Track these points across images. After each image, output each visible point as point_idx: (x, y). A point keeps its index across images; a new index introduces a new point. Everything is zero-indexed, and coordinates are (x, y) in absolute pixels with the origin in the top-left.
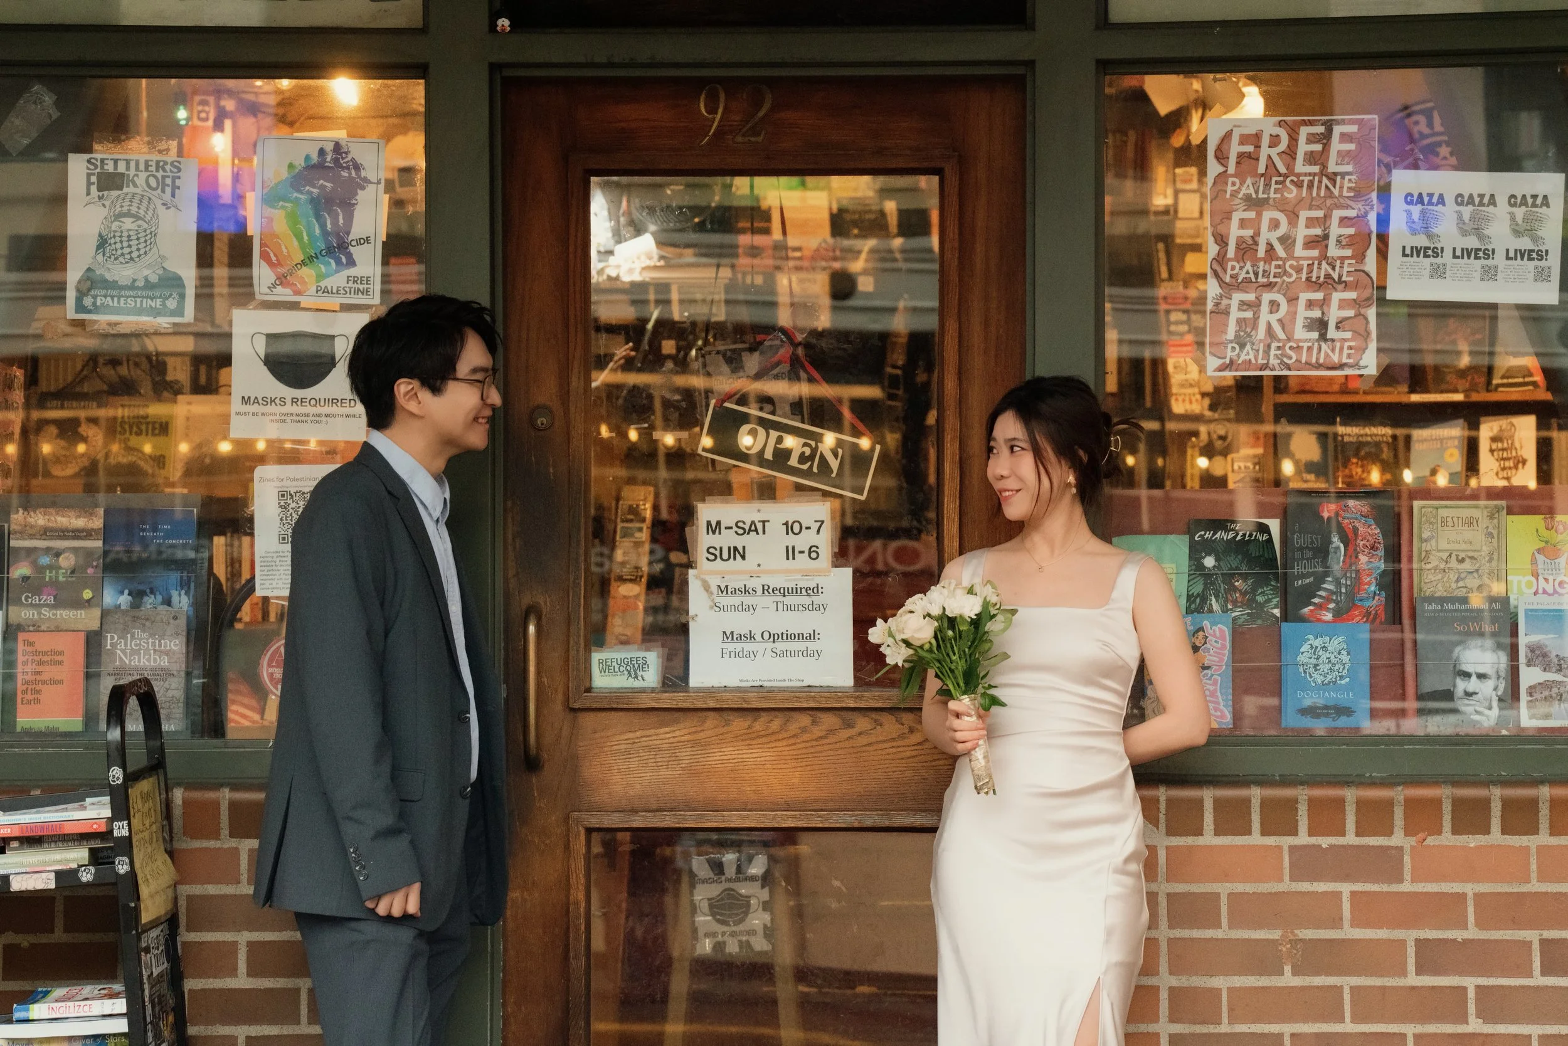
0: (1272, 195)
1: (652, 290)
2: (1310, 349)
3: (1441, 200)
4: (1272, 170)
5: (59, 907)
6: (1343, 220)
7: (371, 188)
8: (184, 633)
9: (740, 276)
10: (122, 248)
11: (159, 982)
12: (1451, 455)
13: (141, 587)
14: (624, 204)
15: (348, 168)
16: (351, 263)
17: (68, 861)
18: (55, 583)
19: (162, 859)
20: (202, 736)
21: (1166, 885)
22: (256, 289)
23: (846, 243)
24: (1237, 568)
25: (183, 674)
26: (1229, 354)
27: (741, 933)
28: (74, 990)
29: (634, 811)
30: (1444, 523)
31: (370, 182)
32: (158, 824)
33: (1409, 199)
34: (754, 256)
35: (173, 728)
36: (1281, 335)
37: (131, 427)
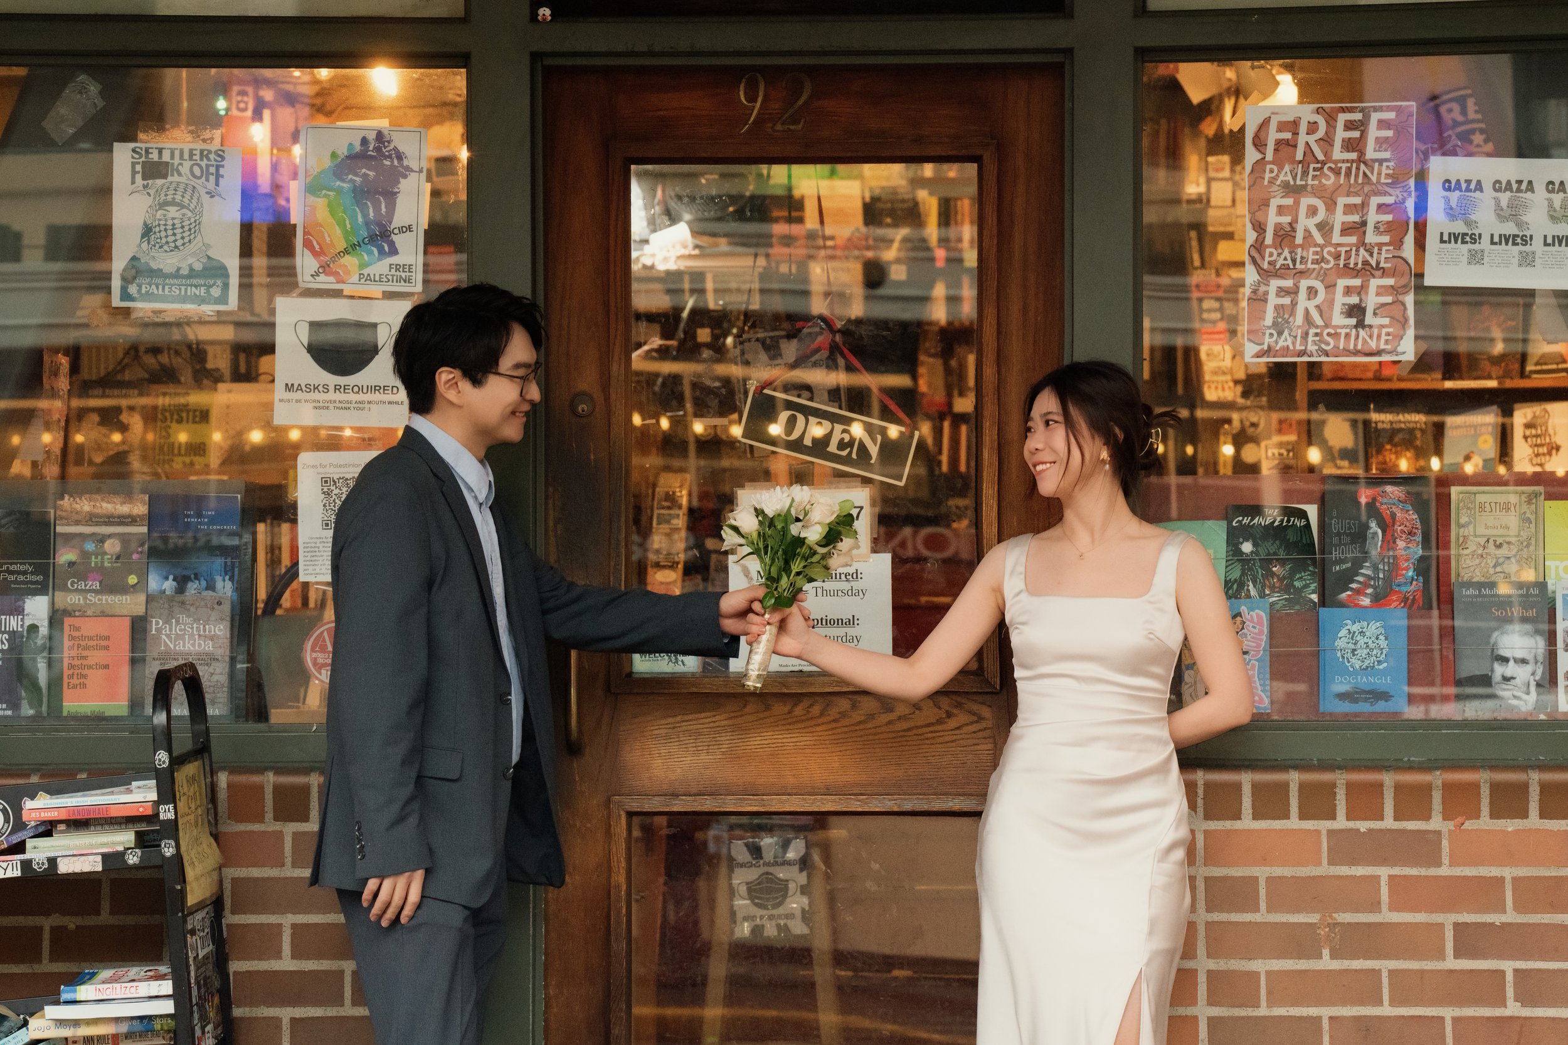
0: (1310, 182)
1: (686, 279)
2: (1347, 335)
3: (1479, 187)
4: (1309, 157)
5: (106, 890)
6: (1381, 207)
7: (413, 176)
8: (228, 619)
9: (773, 265)
10: (166, 237)
11: (205, 964)
12: (1486, 441)
13: (186, 573)
14: (659, 193)
15: (390, 157)
16: (394, 251)
17: (114, 843)
18: (100, 569)
19: (208, 843)
20: (247, 721)
21: (1204, 868)
22: (300, 278)
23: (880, 232)
24: (1275, 554)
25: (227, 659)
26: (1267, 340)
27: (779, 916)
28: (121, 971)
29: (675, 795)
30: (1482, 508)
31: (412, 171)
32: (203, 808)
33: (1447, 185)
34: (788, 245)
35: (217, 712)
36: (1319, 321)
37: (172, 415)
